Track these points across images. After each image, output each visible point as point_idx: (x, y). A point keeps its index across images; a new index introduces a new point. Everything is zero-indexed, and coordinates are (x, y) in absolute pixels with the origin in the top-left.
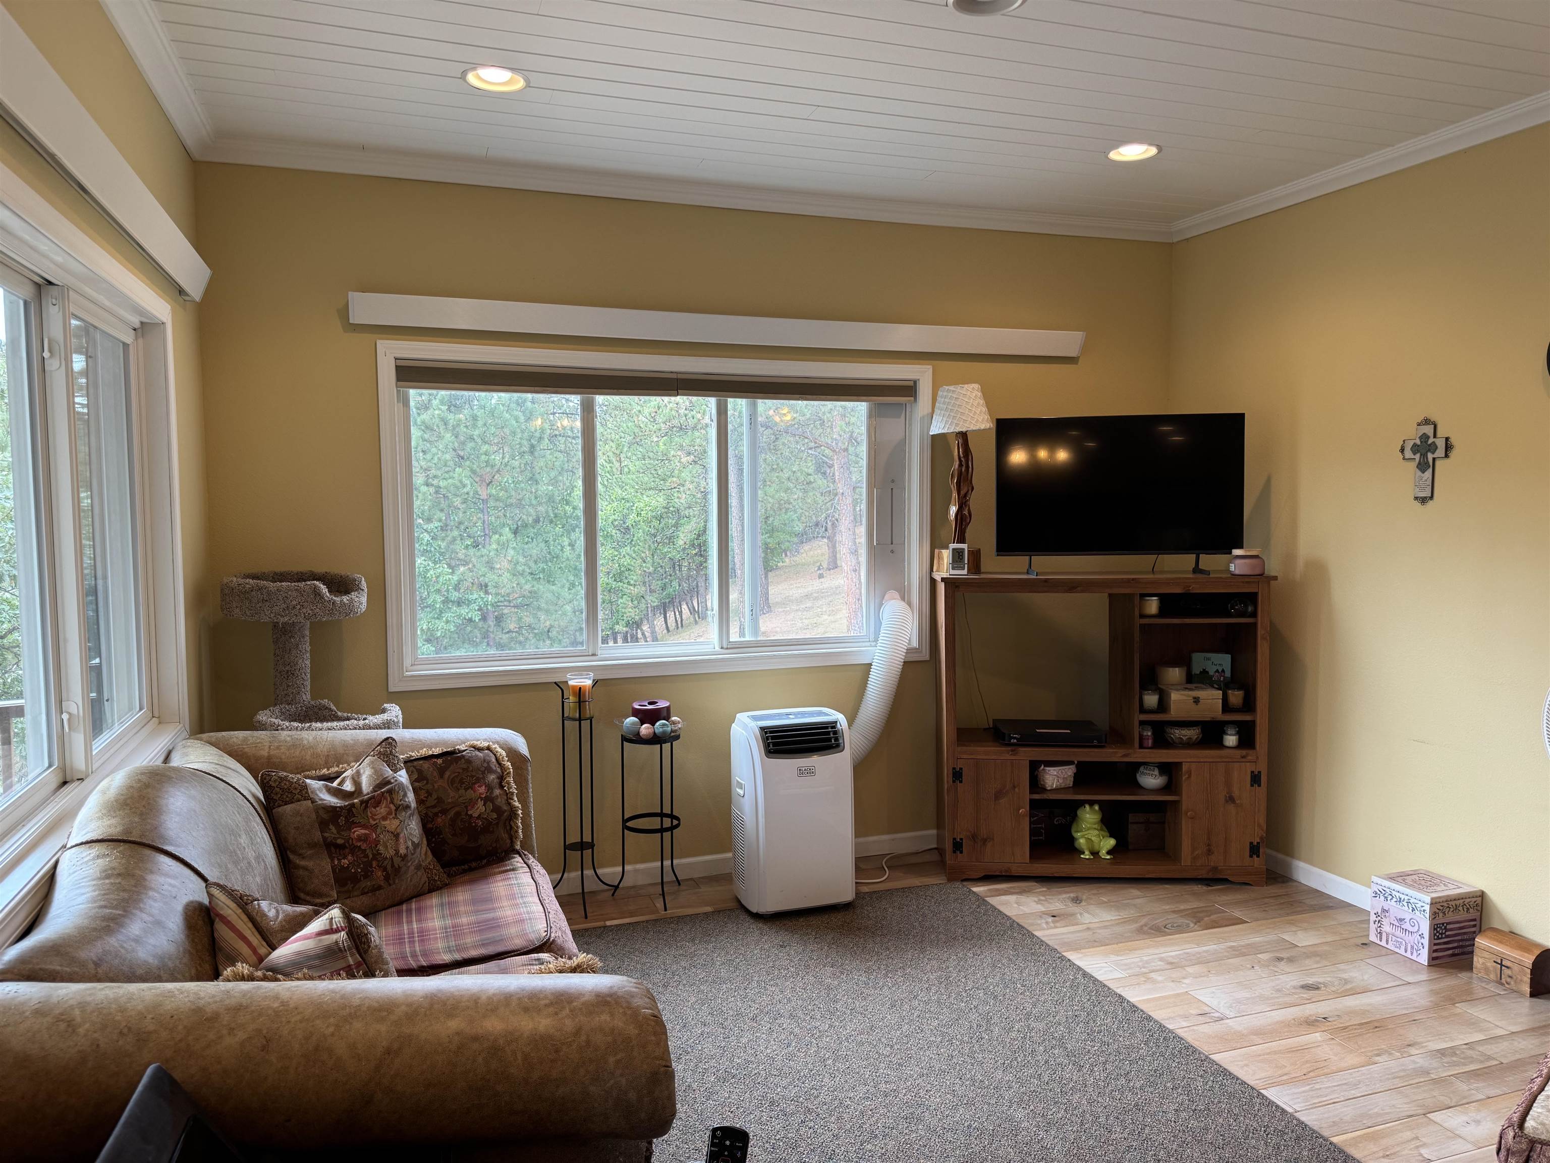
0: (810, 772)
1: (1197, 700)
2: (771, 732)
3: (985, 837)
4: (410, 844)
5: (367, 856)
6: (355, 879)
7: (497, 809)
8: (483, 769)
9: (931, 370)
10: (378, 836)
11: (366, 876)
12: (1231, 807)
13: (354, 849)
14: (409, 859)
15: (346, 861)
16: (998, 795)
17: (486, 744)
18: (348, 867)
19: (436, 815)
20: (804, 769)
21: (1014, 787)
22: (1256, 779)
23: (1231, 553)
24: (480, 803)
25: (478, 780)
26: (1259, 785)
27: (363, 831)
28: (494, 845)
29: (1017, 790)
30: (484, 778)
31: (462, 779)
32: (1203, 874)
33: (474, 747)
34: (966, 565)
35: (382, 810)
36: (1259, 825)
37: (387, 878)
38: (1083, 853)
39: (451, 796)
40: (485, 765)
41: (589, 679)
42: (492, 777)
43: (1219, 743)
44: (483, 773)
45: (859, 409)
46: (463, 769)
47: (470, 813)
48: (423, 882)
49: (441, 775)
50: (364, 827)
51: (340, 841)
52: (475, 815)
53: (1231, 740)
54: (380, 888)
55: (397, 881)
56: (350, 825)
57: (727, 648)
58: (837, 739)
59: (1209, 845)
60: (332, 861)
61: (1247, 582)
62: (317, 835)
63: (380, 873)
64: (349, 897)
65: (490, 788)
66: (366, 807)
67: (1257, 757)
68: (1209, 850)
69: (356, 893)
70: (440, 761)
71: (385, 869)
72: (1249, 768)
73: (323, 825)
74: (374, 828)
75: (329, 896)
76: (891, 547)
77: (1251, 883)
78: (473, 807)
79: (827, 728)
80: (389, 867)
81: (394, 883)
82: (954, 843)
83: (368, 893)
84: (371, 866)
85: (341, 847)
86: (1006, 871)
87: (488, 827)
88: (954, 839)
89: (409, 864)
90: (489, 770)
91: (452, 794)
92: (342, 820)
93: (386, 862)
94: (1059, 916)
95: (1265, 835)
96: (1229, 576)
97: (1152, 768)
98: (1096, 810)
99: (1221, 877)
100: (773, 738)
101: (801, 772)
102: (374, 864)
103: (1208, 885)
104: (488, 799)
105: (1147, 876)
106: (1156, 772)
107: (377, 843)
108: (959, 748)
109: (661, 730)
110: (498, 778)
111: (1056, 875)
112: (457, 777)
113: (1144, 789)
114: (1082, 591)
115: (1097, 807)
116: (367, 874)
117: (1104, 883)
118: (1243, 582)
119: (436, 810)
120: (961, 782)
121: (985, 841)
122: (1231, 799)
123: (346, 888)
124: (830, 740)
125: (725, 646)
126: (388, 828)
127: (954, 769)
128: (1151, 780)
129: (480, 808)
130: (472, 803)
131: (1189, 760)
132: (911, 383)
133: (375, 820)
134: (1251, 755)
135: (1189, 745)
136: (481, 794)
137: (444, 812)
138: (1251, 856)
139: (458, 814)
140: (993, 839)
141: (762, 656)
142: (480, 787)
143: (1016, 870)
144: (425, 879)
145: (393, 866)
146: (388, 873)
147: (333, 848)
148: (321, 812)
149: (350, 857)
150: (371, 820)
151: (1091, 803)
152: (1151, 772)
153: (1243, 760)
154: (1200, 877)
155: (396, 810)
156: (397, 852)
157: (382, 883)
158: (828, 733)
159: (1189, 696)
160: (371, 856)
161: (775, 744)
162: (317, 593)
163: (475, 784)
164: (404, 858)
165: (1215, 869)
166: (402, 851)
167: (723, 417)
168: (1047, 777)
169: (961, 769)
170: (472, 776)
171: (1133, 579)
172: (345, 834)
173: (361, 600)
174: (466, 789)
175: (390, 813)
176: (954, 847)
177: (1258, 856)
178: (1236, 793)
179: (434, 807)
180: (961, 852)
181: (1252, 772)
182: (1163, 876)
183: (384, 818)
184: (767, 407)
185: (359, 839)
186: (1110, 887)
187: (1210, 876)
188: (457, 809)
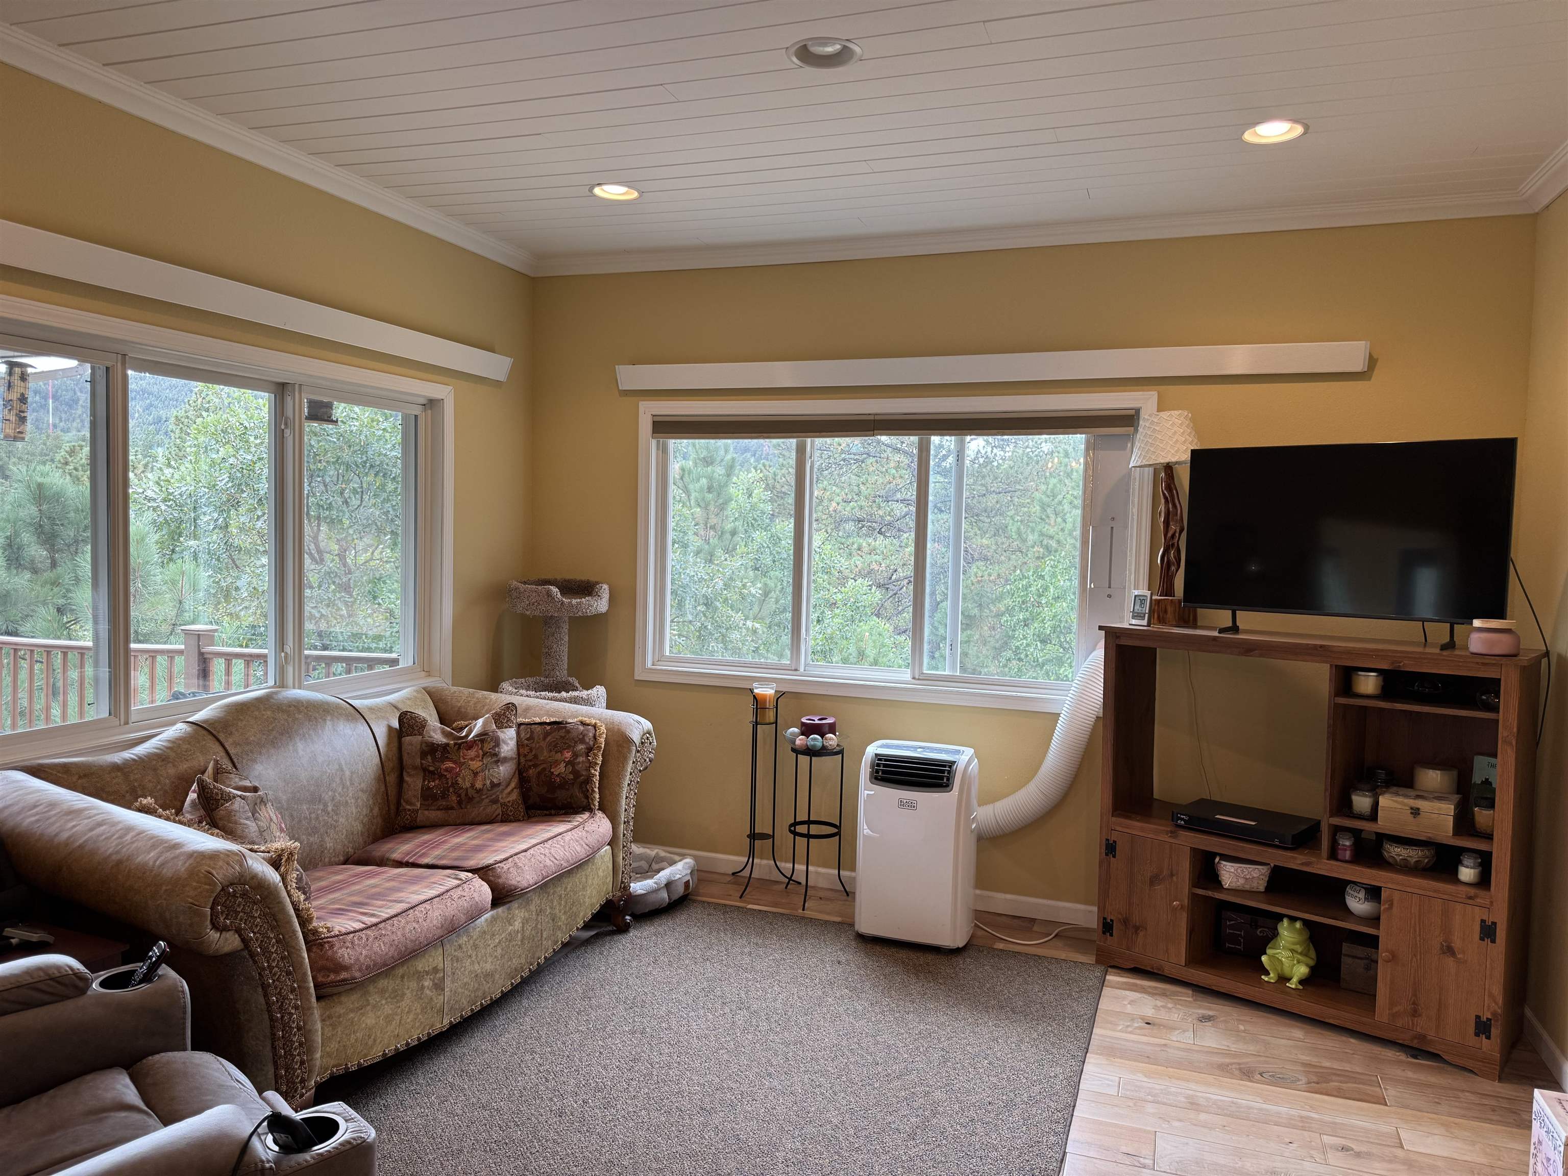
0: (912, 805)
1: (1416, 812)
2: (886, 760)
3: (1138, 924)
4: (488, 782)
5: (447, 783)
6: (434, 798)
7: (576, 774)
8: (577, 739)
9: (1156, 396)
10: (460, 771)
11: (443, 797)
12: (1450, 962)
13: (441, 776)
14: (484, 793)
15: (433, 784)
16: (1154, 880)
17: (593, 722)
18: (433, 788)
19: (530, 767)
20: (905, 801)
21: (1172, 875)
22: (1488, 932)
23: (1472, 624)
24: (563, 765)
25: (569, 747)
26: (1493, 941)
27: (451, 765)
28: (569, 800)
29: (1174, 878)
30: (574, 747)
31: (557, 744)
32: (1404, 1038)
33: (582, 722)
34: (1147, 615)
35: (472, 753)
36: (1491, 995)
37: (460, 803)
38: (1267, 973)
39: (544, 755)
40: (581, 737)
41: (772, 688)
42: (581, 747)
43: (1451, 875)
44: (576, 742)
45: (1076, 441)
46: (561, 737)
47: (552, 770)
48: (497, 813)
49: (544, 739)
50: (455, 762)
51: (431, 769)
52: (556, 773)
53: (1467, 873)
54: (452, 808)
55: (468, 807)
56: (444, 759)
57: (919, 679)
58: (948, 779)
59: (1414, 1003)
60: (424, 781)
61: (1484, 664)
62: (418, 761)
63: (454, 798)
64: (428, 810)
65: (575, 755)
66: (459, 748)
67: (1492, 902)
68: (1415, 1011)
69: (433, 808)
70: (548, 728)
71: (459, 796)
72: (1479, 914)
73: (423, 755)
74: (461, 765)
75: (415, 805)
76: (1109, 591)
77: (1475, 1070)
78: (556, 767)
79: (945, 766)
80: (463, 795)
81: (466, 808)
82: (1104, 923)
83: (442, 810)
84: (449, 791)
85: (432, 773)
86: (1159, 969)
87: (564, 784)
88: (1105, 919)
89: (484, 797)
90: (582, 741)
91: (545, 754)
92: (438, 754)
93: (461, 791)
94: (1154, 1025)
95: (1499, 1011)
96: (1468, 654)
97: (1358, 888)
98: (1295, 929)
99: (1431, 1050)
100: (885, 766)
101: (902, 804)
102: (451, 790)
103: (1415, 1057)
104: (570, 763)
105: (1327, 1020)
106: (1362, 895)
107: (458, 775)
108: (1114, 819)
109: (812, 743)
110: (587, 748)
111: (1214, 988)
112: (554, 741)
113: (1352, 913)
114: (1261, 656)
115: (1298, 925)
116: (444, 796)
117: (1269, 1013)
118: (1477, 663)
119: (530, 764)
120: (1114, 856)
121: (1137, 929)
122: (1449, 950)
123: (426, 803)
124: (942, 778)
125: (917, 677)
126: (471, 767)
127: (1107, 840)
128: (1357, 904)
129: (561, 768)
130: (557, 763)
131: (1390, 886)
132: (1133, 412)
133: (464, 759)
134: (1483, 897)
135: (1406, 868)
136: (566, 758)
137: (535, 766)
138: (1477, 1035)
139: (544, 769)
140: (1146, 929)
141: (951, 691)
142: (567, 752)
143: (1168, 971)
144: (499, 811)
145: (467, 795)
146: (461, 799)
147: (428, 773)
148: (424, 745)
149: (437, 782)
150: (461, 759)
151: (1293, 919)
152: (1356, 894)
153: (1470, 902)
154: (1400, 1042)
155: (484, 755)
156: (473, 786)
157: (454, 805)
158: (943, 772)
159: (1405, 805)
160: (450, 784)
161: (884, 772)
162: (549, 594)
163: (565, 749)
164: (479, 791)
165: (1422, 1038)
166: (479, 785)
167: (924, 454)
168: (1223, 872)
169: (1115, 842)
170: (565, 743)
171: (1321, 646)
172: (437, 764)
173: (601, 604)
174: (556, 752)
175: (477, 756)
176: (1104, 927)
177: (1488, 1038)
178: (1457, 944)
179: (531, 761)
180: (1111, 935)
181: (1483, 921)
182: (1348, 1025)
183: (472, 759)
184: (976, 444)
185: (446, 770)
186: (1274, 1018)
187: (1415, 1044)
188: (544, 766)
